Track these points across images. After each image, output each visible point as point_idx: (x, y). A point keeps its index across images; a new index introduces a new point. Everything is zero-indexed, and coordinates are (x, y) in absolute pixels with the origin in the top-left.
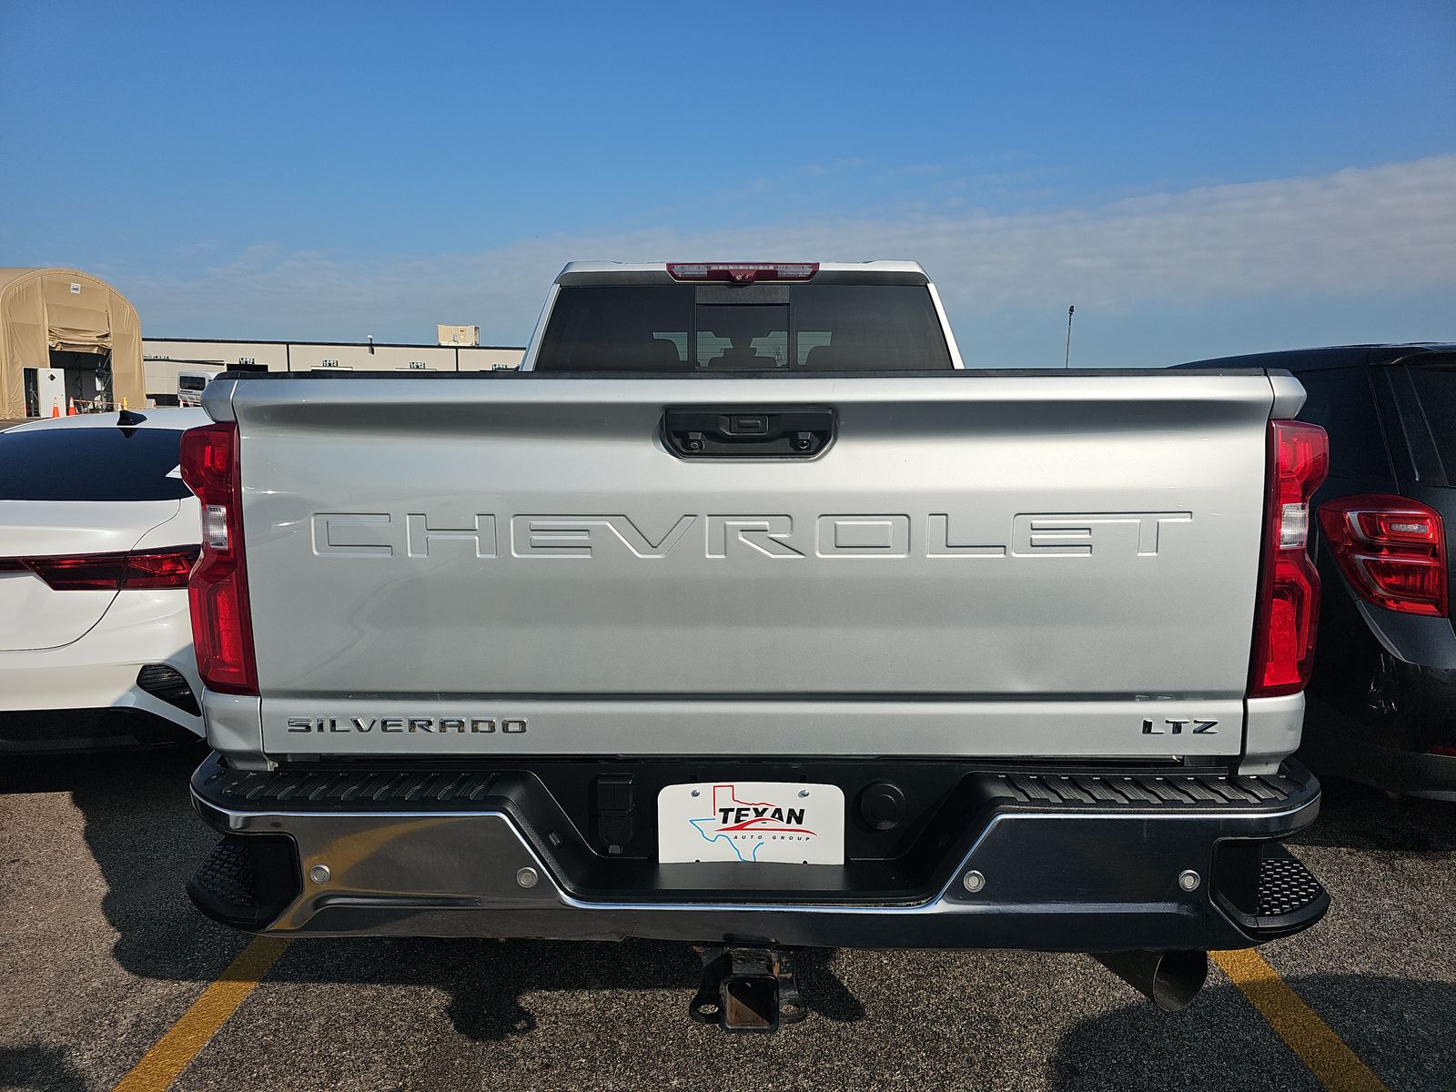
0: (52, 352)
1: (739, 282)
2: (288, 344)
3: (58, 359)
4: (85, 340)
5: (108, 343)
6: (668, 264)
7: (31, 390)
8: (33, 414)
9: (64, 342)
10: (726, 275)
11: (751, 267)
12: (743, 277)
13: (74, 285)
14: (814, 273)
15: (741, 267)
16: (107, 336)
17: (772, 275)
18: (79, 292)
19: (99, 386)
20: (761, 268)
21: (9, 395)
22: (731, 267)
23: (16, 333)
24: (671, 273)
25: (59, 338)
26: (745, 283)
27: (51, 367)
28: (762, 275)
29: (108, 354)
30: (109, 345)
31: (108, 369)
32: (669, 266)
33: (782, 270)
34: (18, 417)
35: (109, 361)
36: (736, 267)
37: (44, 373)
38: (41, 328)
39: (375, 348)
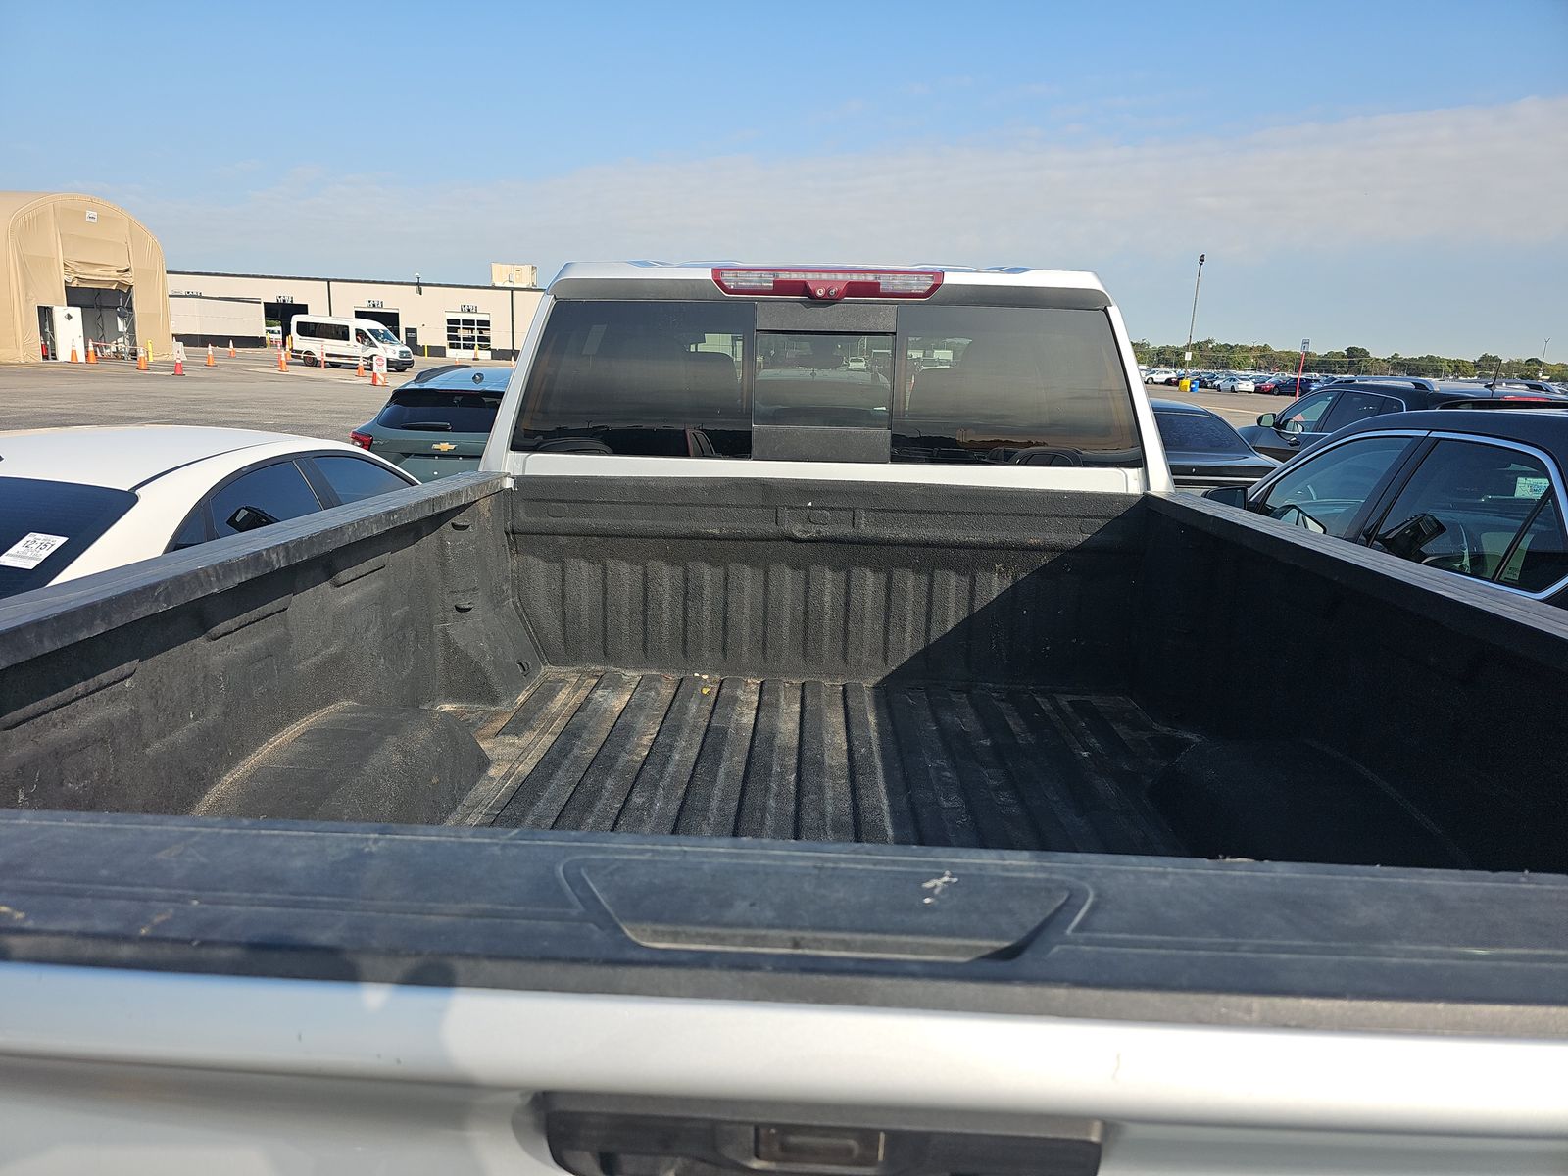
0: (68, 289)
1: (820, 298)
2: (329, 281)
3: (74, 296)
4: (105, 275)
5: (129, 279)
6: (714, 270)
7: (47, 330)
8: (50, 356)
9: (81, 277)
10: (803, 289)
11: (840, 277)
12: (827, 292)
13: (89, 213)
14: (935, 287)
15: (825, 276)
16: (128, 270)
17: (871, 290)
18: (95, 221)
19: (121, 326)
20: (855, 278)
21: (23, 337)
22: (810, 276)
23: (28, 268)
24: (719, 283)
25: (76, 273)
26: (828, 301)
27: (68, 305)
28: (854, 289)
29: (130, 291)
30: (131, 282)
31: (131, 308)
32: (717, 272)
33: (887, 283)
34: (33, 361)
35: (131, 298)
36: (817, 276)
37: (60, 312)
38: (55, 260)
39: (423, 288)
